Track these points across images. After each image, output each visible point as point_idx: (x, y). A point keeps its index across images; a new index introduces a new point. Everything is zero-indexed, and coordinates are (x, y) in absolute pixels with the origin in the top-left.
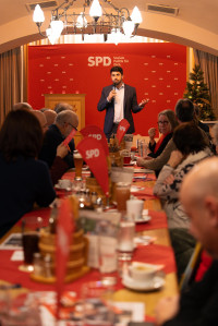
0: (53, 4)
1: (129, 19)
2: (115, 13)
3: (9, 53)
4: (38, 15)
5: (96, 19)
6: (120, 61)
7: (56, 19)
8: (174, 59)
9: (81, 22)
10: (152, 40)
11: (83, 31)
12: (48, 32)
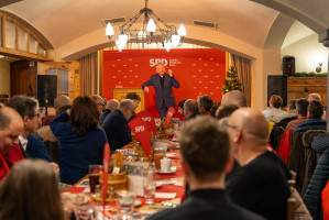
0: (122, 20)
1: (176, 33)
2: (166, 29)
3: (89, 56)
4: (110, 30)
5: (152, 33)
6: (174, 62)
7: (122, 33)
8: (216, 61)
9: (141, 35)
10: (200, 47)
11: (143, 41)
12: (117, 42)
